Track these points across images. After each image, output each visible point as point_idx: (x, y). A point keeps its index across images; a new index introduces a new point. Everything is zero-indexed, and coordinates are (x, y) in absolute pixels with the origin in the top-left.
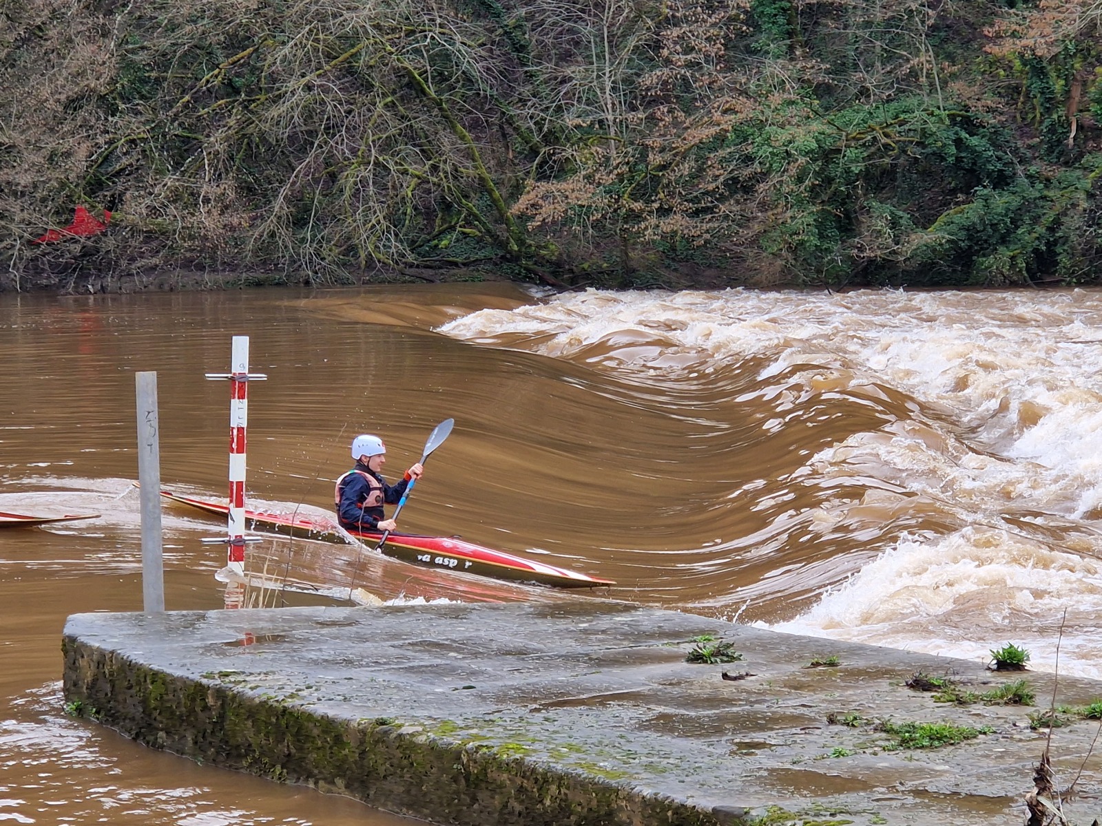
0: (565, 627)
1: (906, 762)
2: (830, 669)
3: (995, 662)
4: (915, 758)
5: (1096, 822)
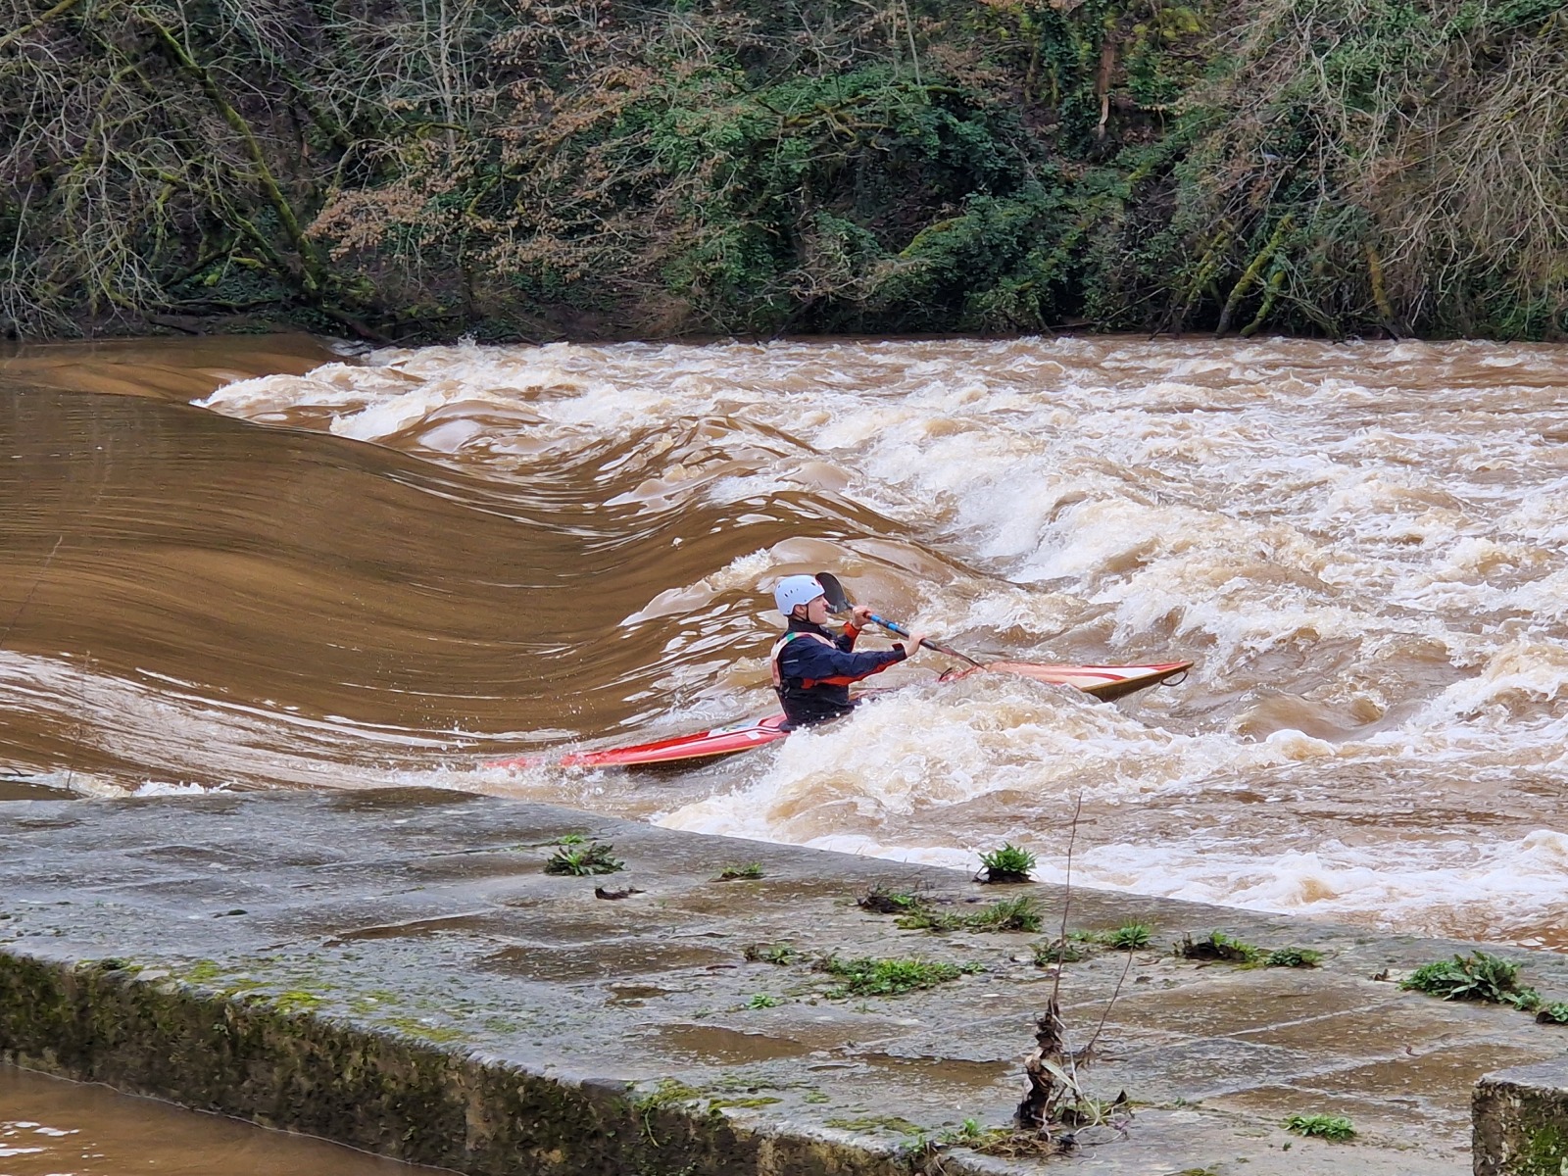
0: (375, 824)
1: (857, 1015)
2: (750, 883)
3: (986, 870)
4: (870, 1008)
5: (1123, 1093)
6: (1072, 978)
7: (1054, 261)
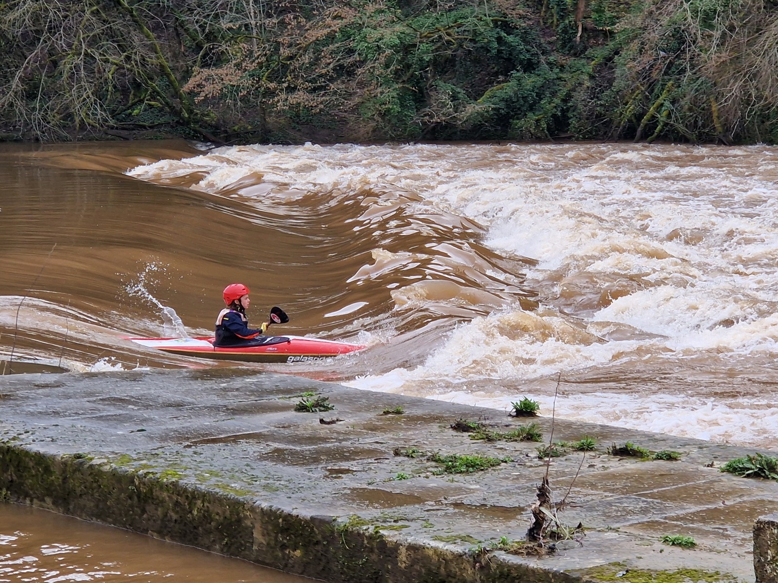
0: (210, 386)
1: (449, 483)
2: (397, 416)
3: (515, 410)
4: (456, 480)
5: (580, 524)
6: (556, 465)
7: (554, 105)
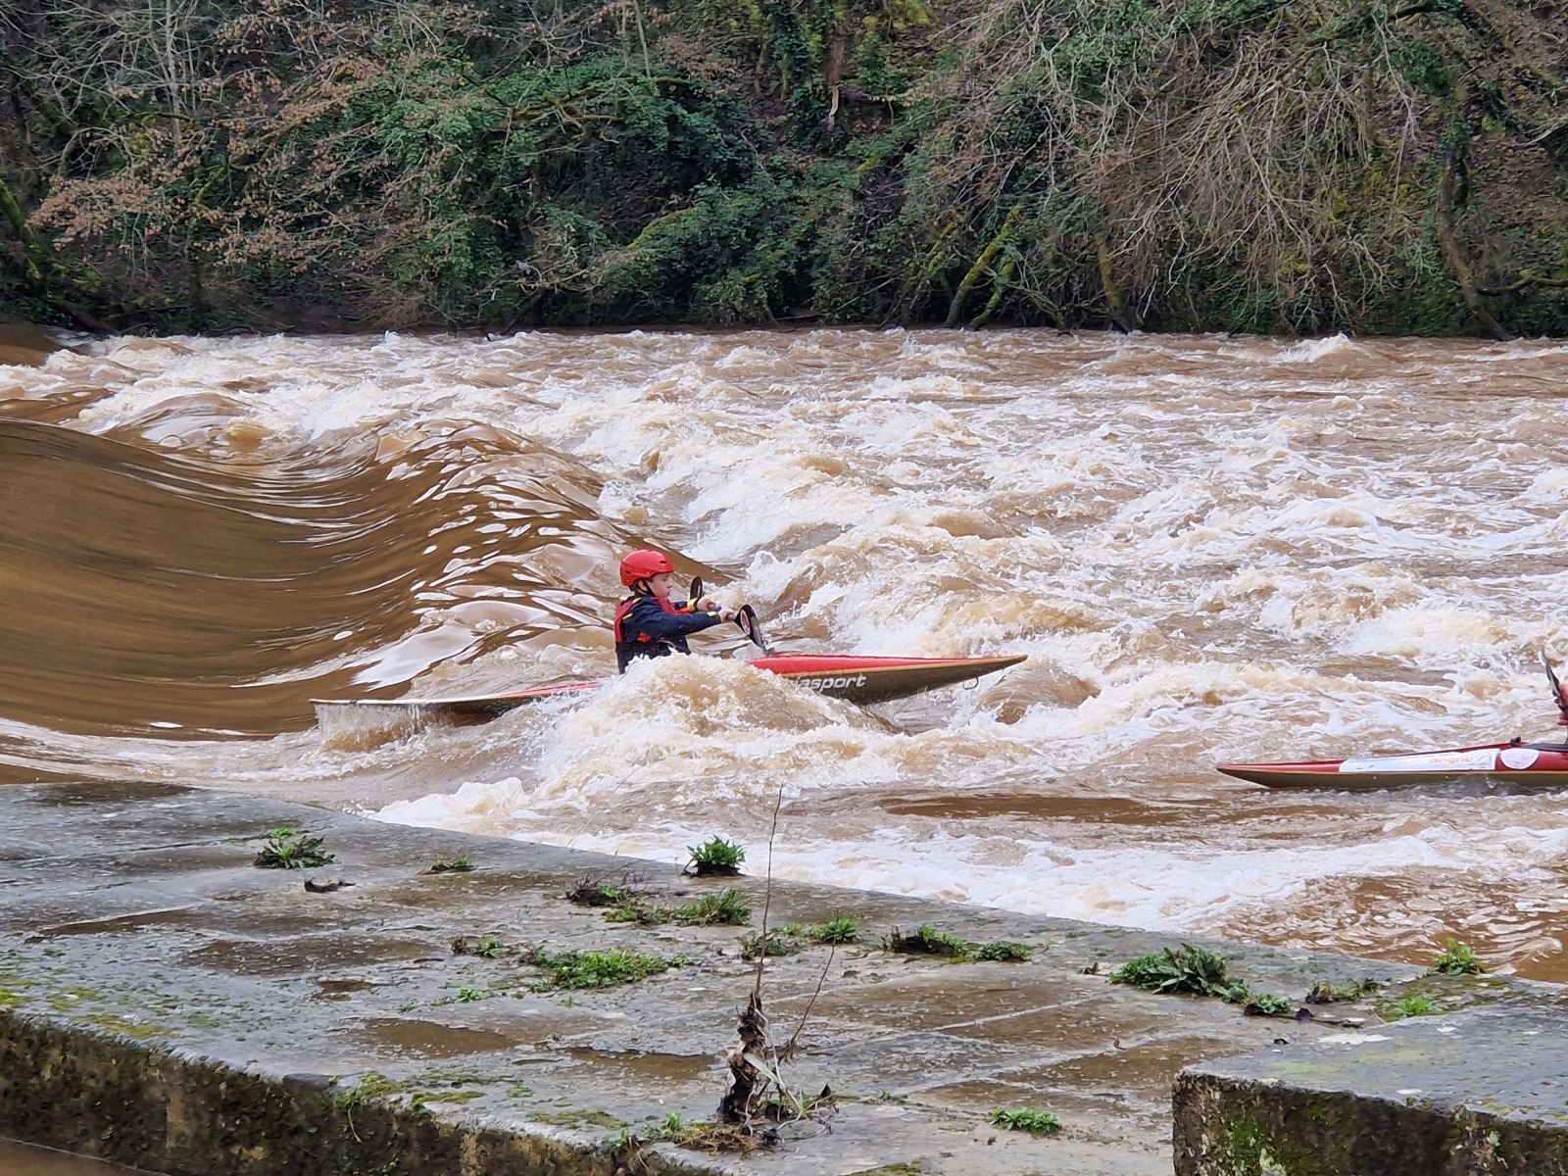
0: (82, 818)
1: (563, 1008)
2: (460, 875)
3: (695, 863)
4: (576, 1001)
5: (827, 1088)
6: (778, 972)
7: (782, 252)
